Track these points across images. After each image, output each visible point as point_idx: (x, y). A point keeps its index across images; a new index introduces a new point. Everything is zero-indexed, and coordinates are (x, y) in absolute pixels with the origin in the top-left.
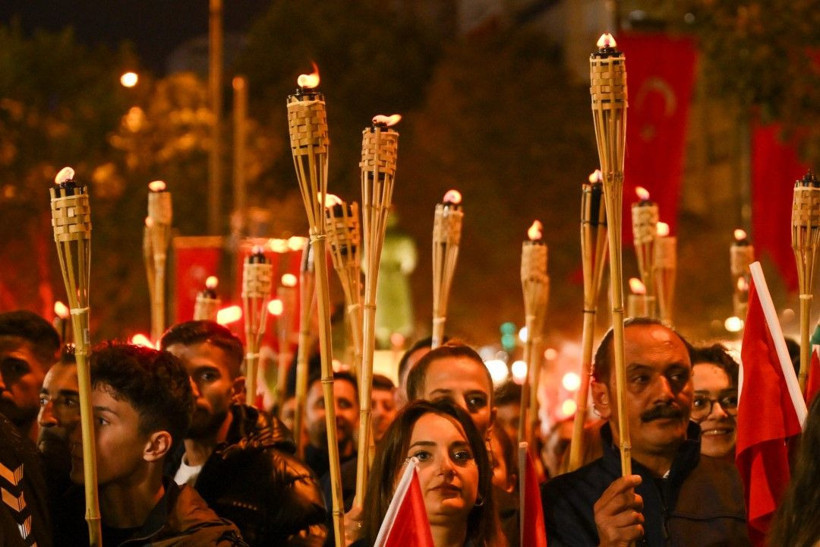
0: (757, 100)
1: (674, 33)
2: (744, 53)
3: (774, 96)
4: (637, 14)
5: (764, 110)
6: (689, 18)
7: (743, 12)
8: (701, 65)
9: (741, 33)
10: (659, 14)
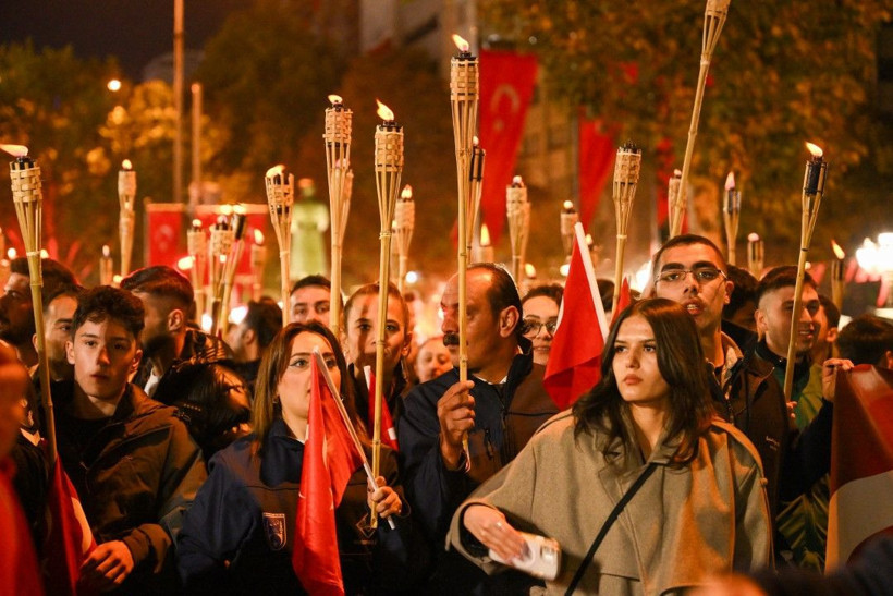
0: (583, 101)
1: (521, 52)
2: (574, 66)
3: (597, 99)
4: (494, 37)
5: (588, 110)
6: (533, 40)
7: (573, 36)
8: (541, 75)
9: (571, 51)
10: (510, 37)
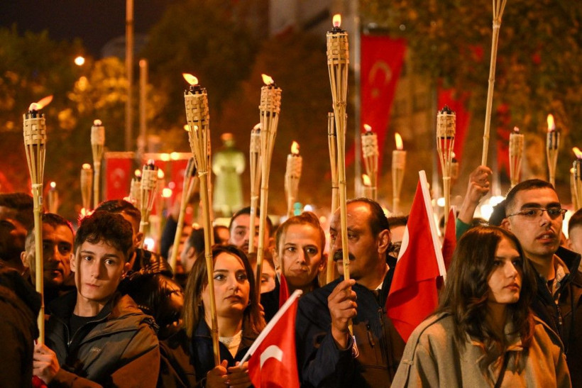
0: (441, 75)
1: (393, 36)
2: (434, 48)
3: (451, 73)
4: (372, 25)
5: (445, 81)
6: (402, 27)
7: (434, 24)
8: (408, 54)
9: (432, 36)
10: (385, 25)
